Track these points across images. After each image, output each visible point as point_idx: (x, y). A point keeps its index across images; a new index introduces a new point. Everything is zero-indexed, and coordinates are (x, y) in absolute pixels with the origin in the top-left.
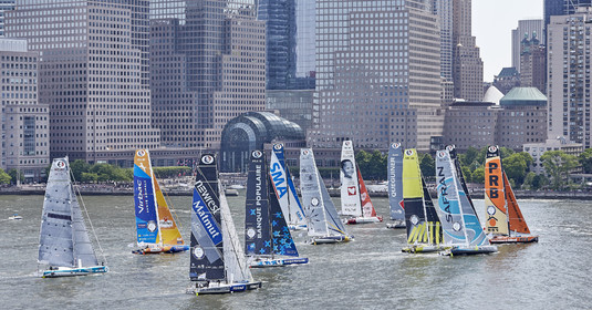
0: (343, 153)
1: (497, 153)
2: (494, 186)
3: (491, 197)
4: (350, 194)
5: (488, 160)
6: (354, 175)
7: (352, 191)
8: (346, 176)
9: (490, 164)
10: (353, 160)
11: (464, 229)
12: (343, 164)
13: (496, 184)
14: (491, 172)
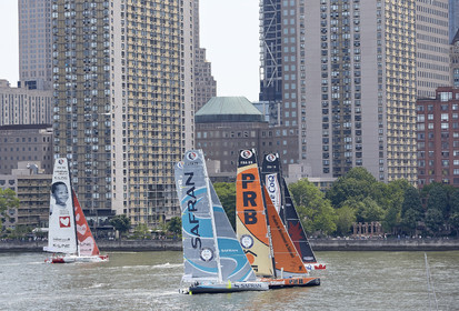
0: (55, 174)
1: (253, 159)
2: (250, 207)
3: (247, 222)
4: (62, 225)
5: (240, 170)
6: (69, 202)
7: (65, 222)
8: (58, 203)
9: (244, 176)
10: (67, 182)
11: (218, 259)
12: (54, 188)
13: (254, 204)
14: (245, 186)
